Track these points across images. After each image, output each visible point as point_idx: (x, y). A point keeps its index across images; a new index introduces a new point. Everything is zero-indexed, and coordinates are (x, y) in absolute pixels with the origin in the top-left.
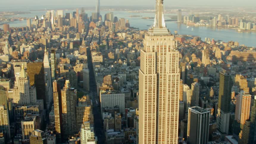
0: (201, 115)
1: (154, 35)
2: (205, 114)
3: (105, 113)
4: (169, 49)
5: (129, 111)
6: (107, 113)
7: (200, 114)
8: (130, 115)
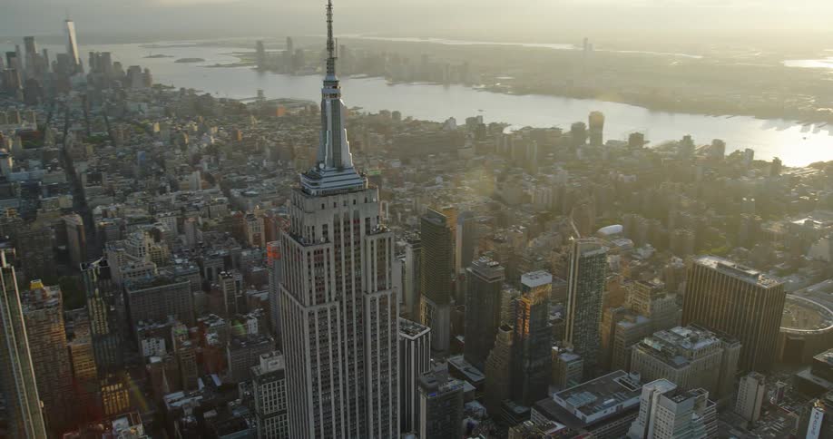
0: (413, 343)
1: (325, 194)
2: (422, 337)
3: (149, 341)
4: (368, 226)
5: (208, 325)
6: (153, 341)
7: (409, 341)
8: (213, 337)
